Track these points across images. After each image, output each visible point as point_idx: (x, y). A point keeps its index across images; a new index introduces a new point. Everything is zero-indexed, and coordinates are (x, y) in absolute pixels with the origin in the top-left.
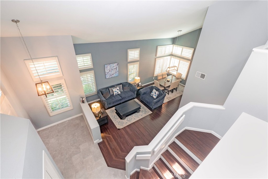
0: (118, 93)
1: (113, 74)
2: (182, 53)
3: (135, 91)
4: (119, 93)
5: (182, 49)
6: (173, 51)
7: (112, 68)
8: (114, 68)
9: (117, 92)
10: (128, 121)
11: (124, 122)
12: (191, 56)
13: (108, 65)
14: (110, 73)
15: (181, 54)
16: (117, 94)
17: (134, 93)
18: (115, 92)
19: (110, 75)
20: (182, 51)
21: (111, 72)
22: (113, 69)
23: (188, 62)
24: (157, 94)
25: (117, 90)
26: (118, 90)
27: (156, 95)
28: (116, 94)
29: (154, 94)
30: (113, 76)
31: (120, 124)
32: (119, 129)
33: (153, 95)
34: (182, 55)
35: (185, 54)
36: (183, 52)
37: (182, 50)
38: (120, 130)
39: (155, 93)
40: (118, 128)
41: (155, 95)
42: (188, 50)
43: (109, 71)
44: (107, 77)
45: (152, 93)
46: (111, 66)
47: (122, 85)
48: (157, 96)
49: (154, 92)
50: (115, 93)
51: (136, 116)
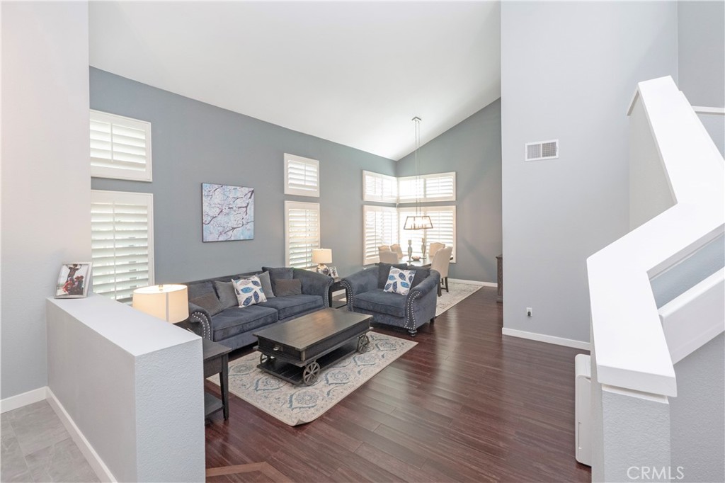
0: (256, 295)
1: (233, 229)
2: (425, 191)
3: (324, 286)
4: (262, 297)
5: (425, 181)
6: (400, 195)
7: (230, 200)
8: (239, 203)
9: (251, 294)
10: (332, 386)
11: (317, 392)
12: (452, 191)
13: (216, 186)
14: (221, 219)
15: (425, 195)
16: (253, 301)
17: (322, 295)
18: (246, 290)
19: (221, 229)
20: (425, 188)
21: (226, 219)
22: (234, 206)
23: (448, 209)
24: (410, 279)
25: (251, 285)
26: (255, 283)
27: (407, 281)
28: (248, 300)
29: (399, 281)
30: (233, 235)
31: (295, 404)
32: (301, 427)
33: (395, 285)
34: (428, 197)
35: (437, 192)
36: (427, 189)
37: (425, 184)
38: (308, 427)
39: (402, 276)
40: (294, 424)
41: (404, 285)
42: (441, 181)
43: (218, 211)
44: (208, 238)
45: (389, 282)
46: (227, 194)
47: (267, 272)
48: (410, 284)
49: (397, 276)
50: (242, 297)
51: (359, 363)
